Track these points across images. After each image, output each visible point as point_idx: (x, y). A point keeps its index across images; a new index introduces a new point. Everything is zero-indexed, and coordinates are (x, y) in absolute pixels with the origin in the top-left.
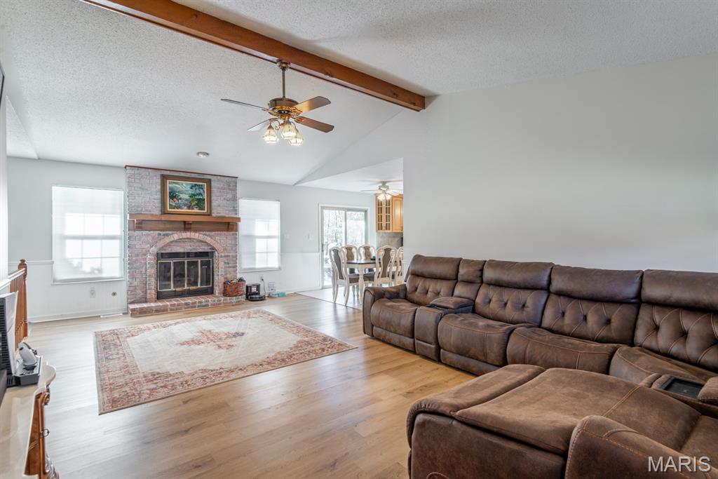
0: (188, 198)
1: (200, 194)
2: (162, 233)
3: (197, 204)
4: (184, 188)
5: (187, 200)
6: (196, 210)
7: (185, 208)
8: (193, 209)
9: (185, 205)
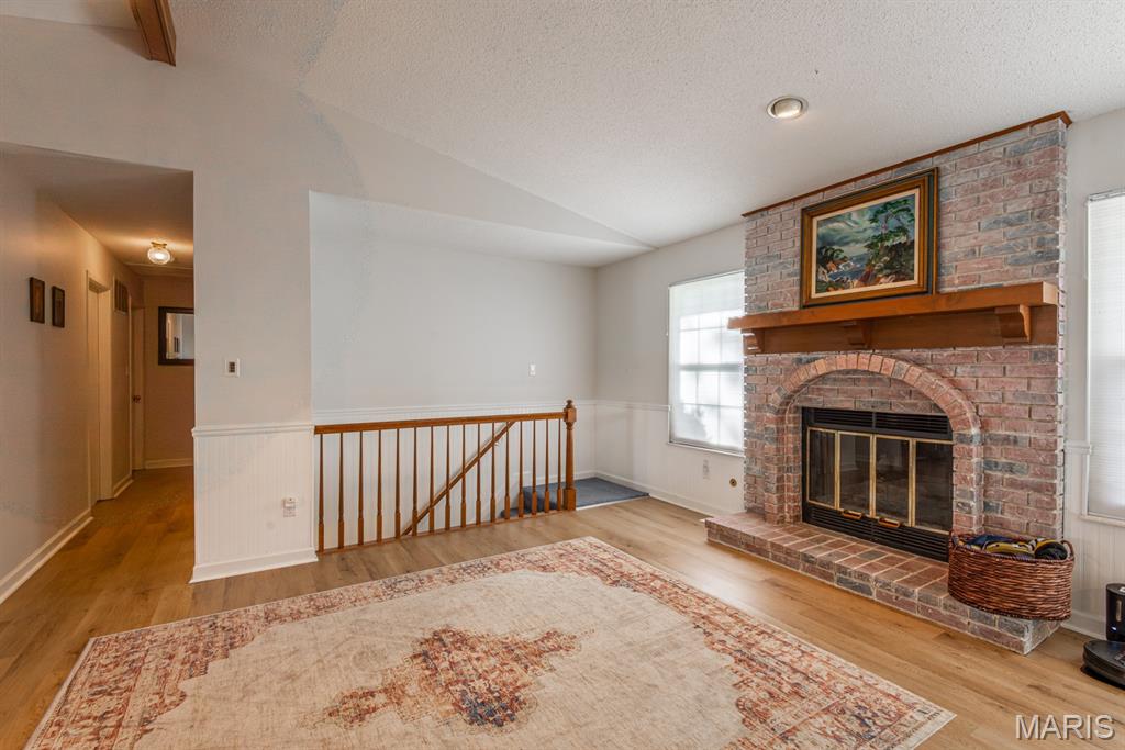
0: (866, 250)
1: (902, 230)
2: (804, 356)
3: (888, 266)
4: (857, 225)
5: (860, 259)
6: (886, 284)
7: (856, 282)
8: (877, 281)
9: (854, 274)
